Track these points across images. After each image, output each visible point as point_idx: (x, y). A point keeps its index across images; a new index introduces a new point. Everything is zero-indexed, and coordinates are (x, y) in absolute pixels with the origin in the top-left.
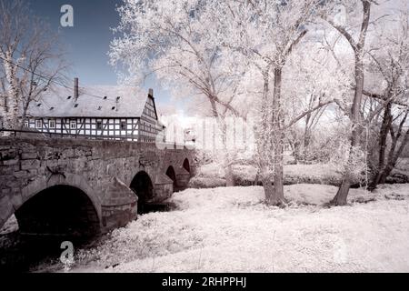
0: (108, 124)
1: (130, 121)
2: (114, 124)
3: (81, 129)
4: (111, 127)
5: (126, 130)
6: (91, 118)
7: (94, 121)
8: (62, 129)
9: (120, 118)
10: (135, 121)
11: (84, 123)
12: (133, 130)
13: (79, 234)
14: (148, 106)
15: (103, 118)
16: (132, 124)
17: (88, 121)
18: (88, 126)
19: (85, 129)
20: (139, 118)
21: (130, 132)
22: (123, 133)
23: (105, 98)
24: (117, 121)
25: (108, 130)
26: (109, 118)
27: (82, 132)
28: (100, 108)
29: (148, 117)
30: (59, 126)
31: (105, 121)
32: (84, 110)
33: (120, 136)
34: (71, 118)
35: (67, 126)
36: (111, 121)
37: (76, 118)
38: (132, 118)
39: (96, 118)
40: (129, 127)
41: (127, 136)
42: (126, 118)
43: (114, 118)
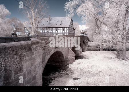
0: (59, 29)
1: (65, 28)
2: (61, 29)
3: (51, 31)
4: (60, 30)
5: (65, 31)
6: (54, 28)
7: (55, 28)
8: (46, 31)
9: (63, 27)
10: (67, 28)
11: (52, 29)
12: (66, 31)
13: (59, 65)
14: (71, 23)
15: (57, 28)
16: (66, 29)
17: (53, 28)
18: (53, 30)
19: (52, 31)
20: (68, 27)
21: (65, 32)
22: (64, 32)
23: (58, 21)
24: (62, 28)
25: (59, 31)
26: (59, 28)
27: (52, 32)
28: (57, 24)
29: (71, 27)
30: (45, 30)
31: (58, 29)
32: (52, 25)
33: (62, 33)
34: (48, 28)
35: (48, 30)
36: (60, 28)
37: (50, 28)
38: (66, 27)
39: (56, 28)
40: (65, 30)
41: (65, 33)
42: (64, 27)
43: (61, 27)
